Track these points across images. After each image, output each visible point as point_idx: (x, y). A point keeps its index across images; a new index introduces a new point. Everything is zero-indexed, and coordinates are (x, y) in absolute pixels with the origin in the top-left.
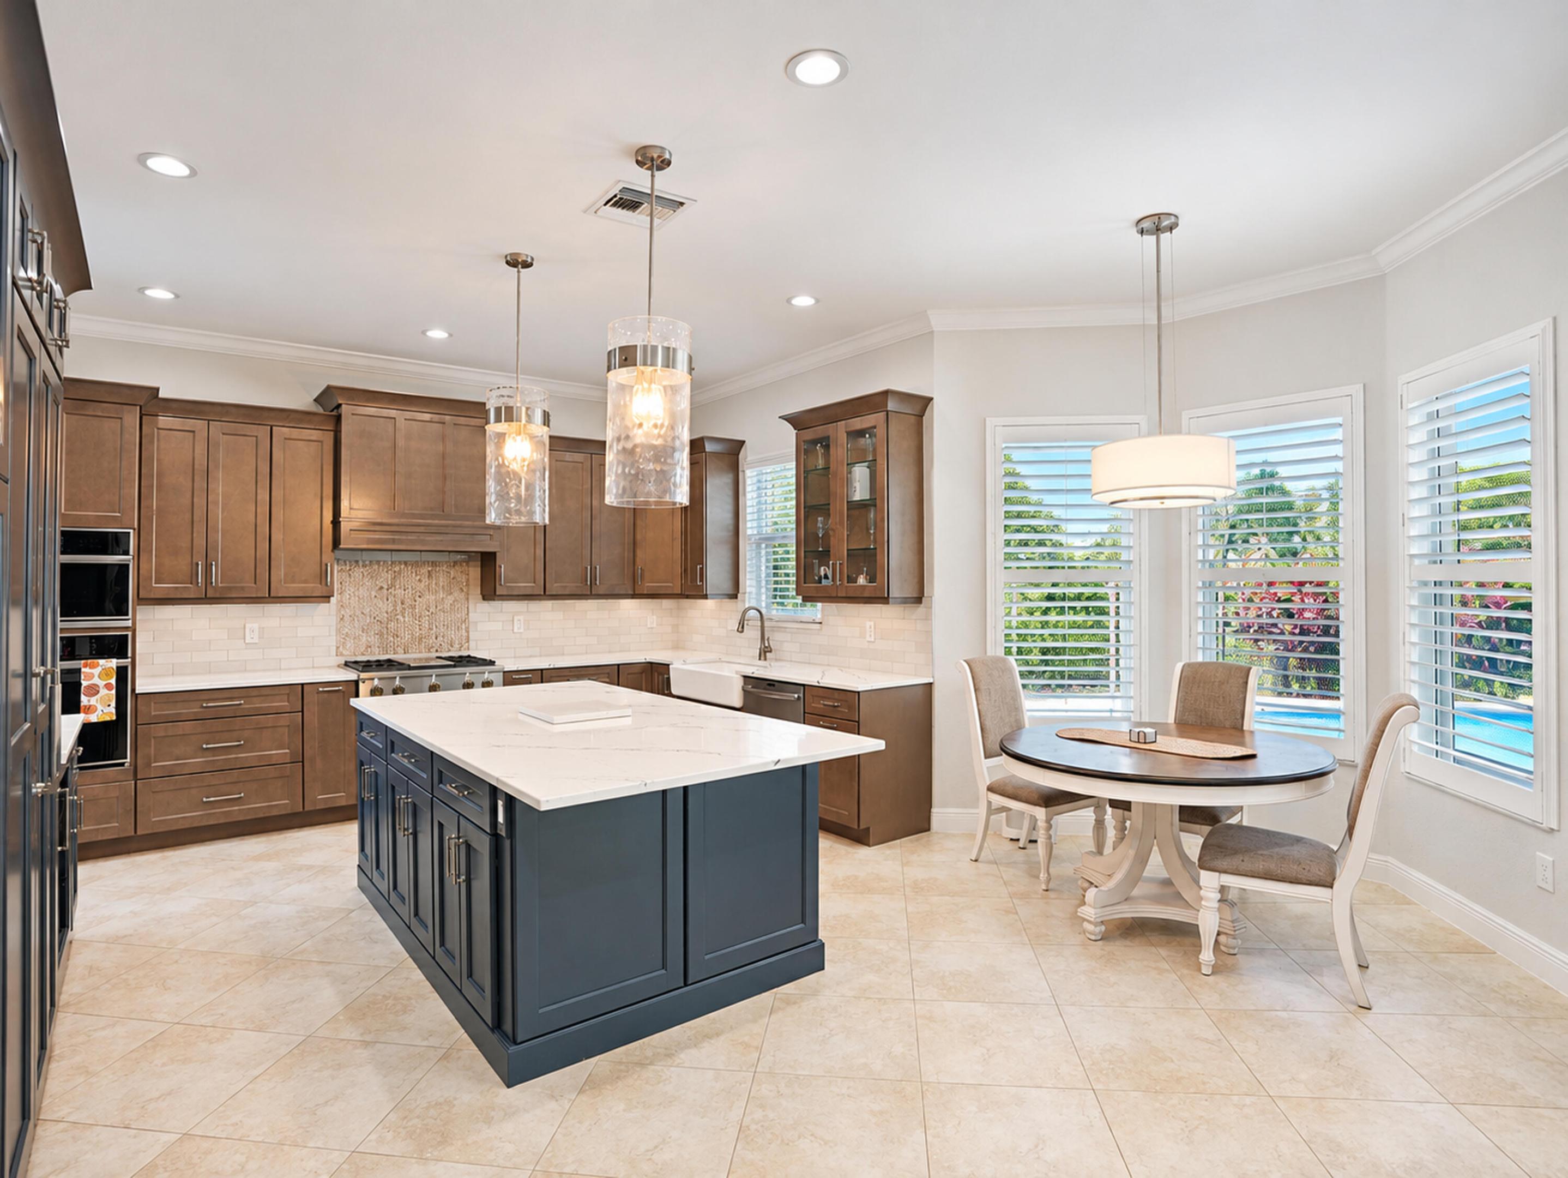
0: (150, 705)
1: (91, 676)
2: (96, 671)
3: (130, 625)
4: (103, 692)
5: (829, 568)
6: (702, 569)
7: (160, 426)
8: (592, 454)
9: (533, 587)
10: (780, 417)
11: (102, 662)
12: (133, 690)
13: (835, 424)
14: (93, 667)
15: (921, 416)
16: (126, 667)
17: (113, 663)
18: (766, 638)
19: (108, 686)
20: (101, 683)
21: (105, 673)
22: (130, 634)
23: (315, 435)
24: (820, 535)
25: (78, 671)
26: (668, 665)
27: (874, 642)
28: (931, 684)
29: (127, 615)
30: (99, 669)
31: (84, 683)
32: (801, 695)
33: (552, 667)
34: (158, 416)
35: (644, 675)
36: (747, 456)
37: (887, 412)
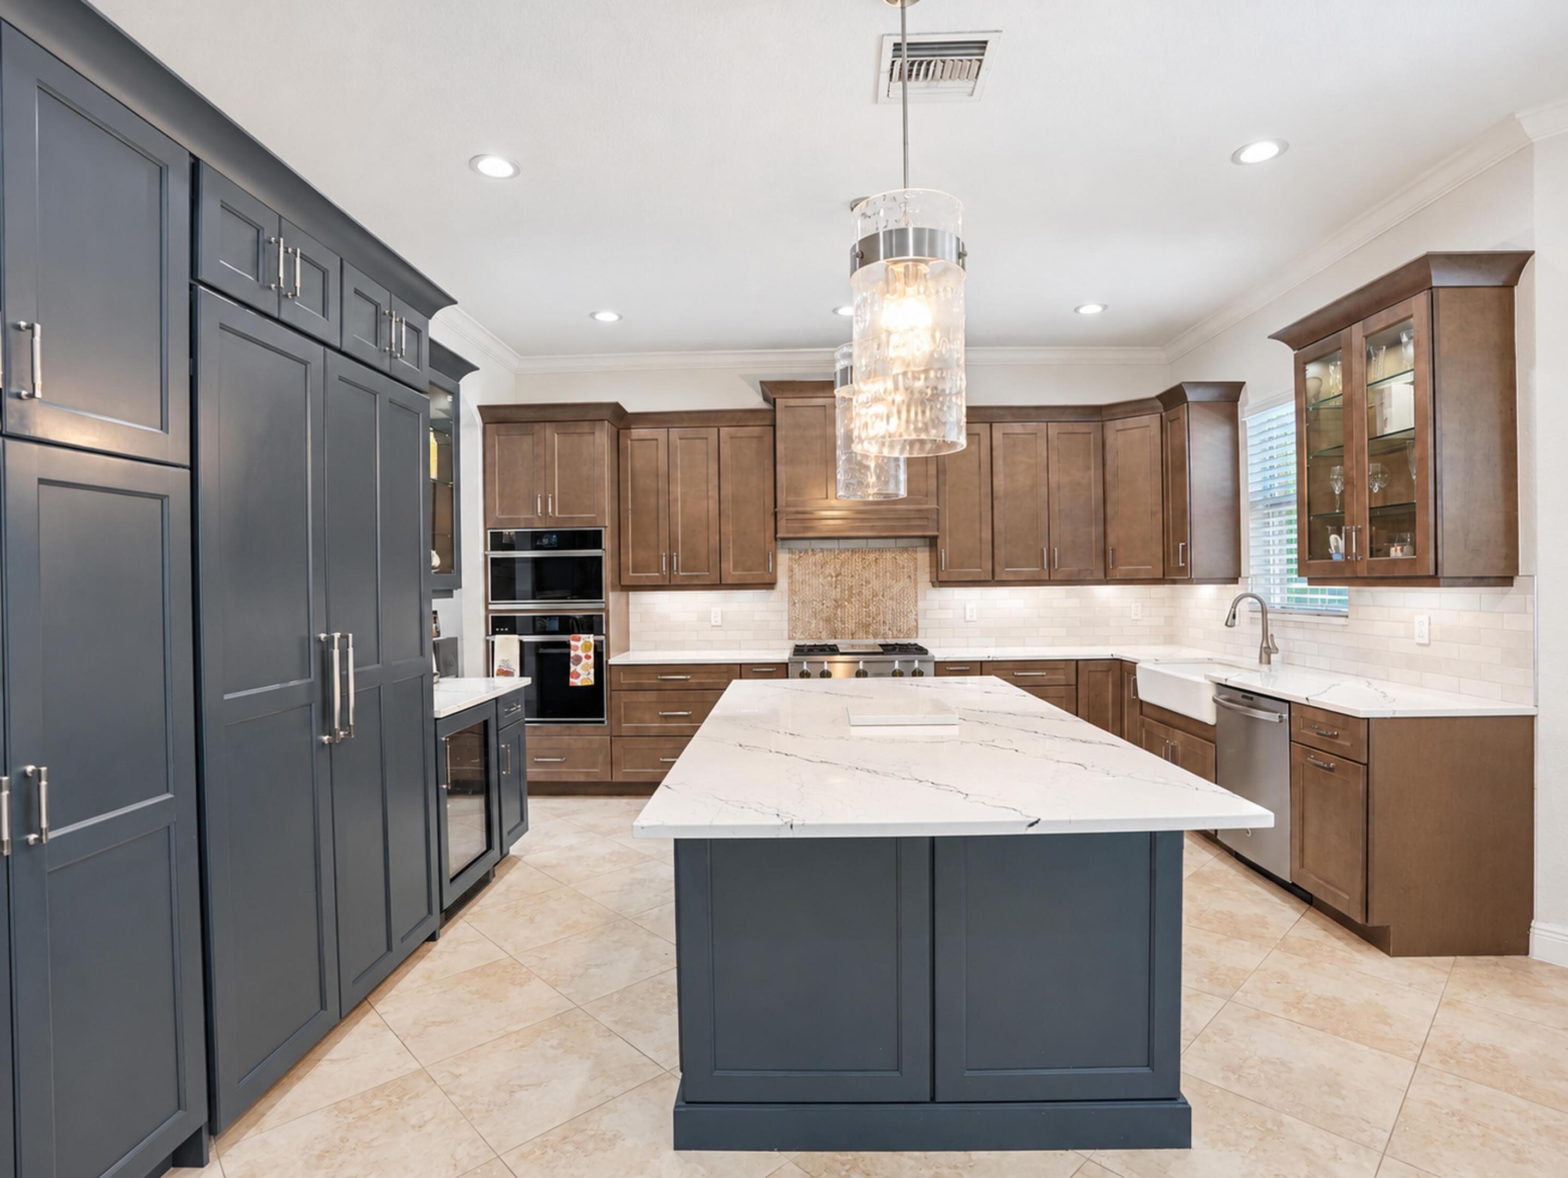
0: (620, 675)
1: (576, 648)
2: (580, 644)
3: (604, 607)
4: (584, 661)
5: (1341, 539)
6: (1184, 548)
7: (633, 438)
8: (1047, 422)
9: (979, 572)
10: (1269, 337)
11: (582, 636)
12: (607, 662)
13: (1349, 328)
14: (579, 640)
15: (1509, 286)
16: (602, 642)
17: (591, 638)
18: (1269, 634)
19: (588, 657)
20: (583, 655)
21: (586, 647)
22: (604, 614)
23: (756, 431)
24: (1337, 493)
25: (567, 645)
26: (1136, 663)
27: (1428, 645)
28: (1533, 716)
29: (601, 598)
30: (582, 642)
31: (573, 653)
32: (1286, 716)
33: (990, 659)
34: (630, 429)
35: (1110, 673)
36: (1248, 401)
37: (1431, 288)
